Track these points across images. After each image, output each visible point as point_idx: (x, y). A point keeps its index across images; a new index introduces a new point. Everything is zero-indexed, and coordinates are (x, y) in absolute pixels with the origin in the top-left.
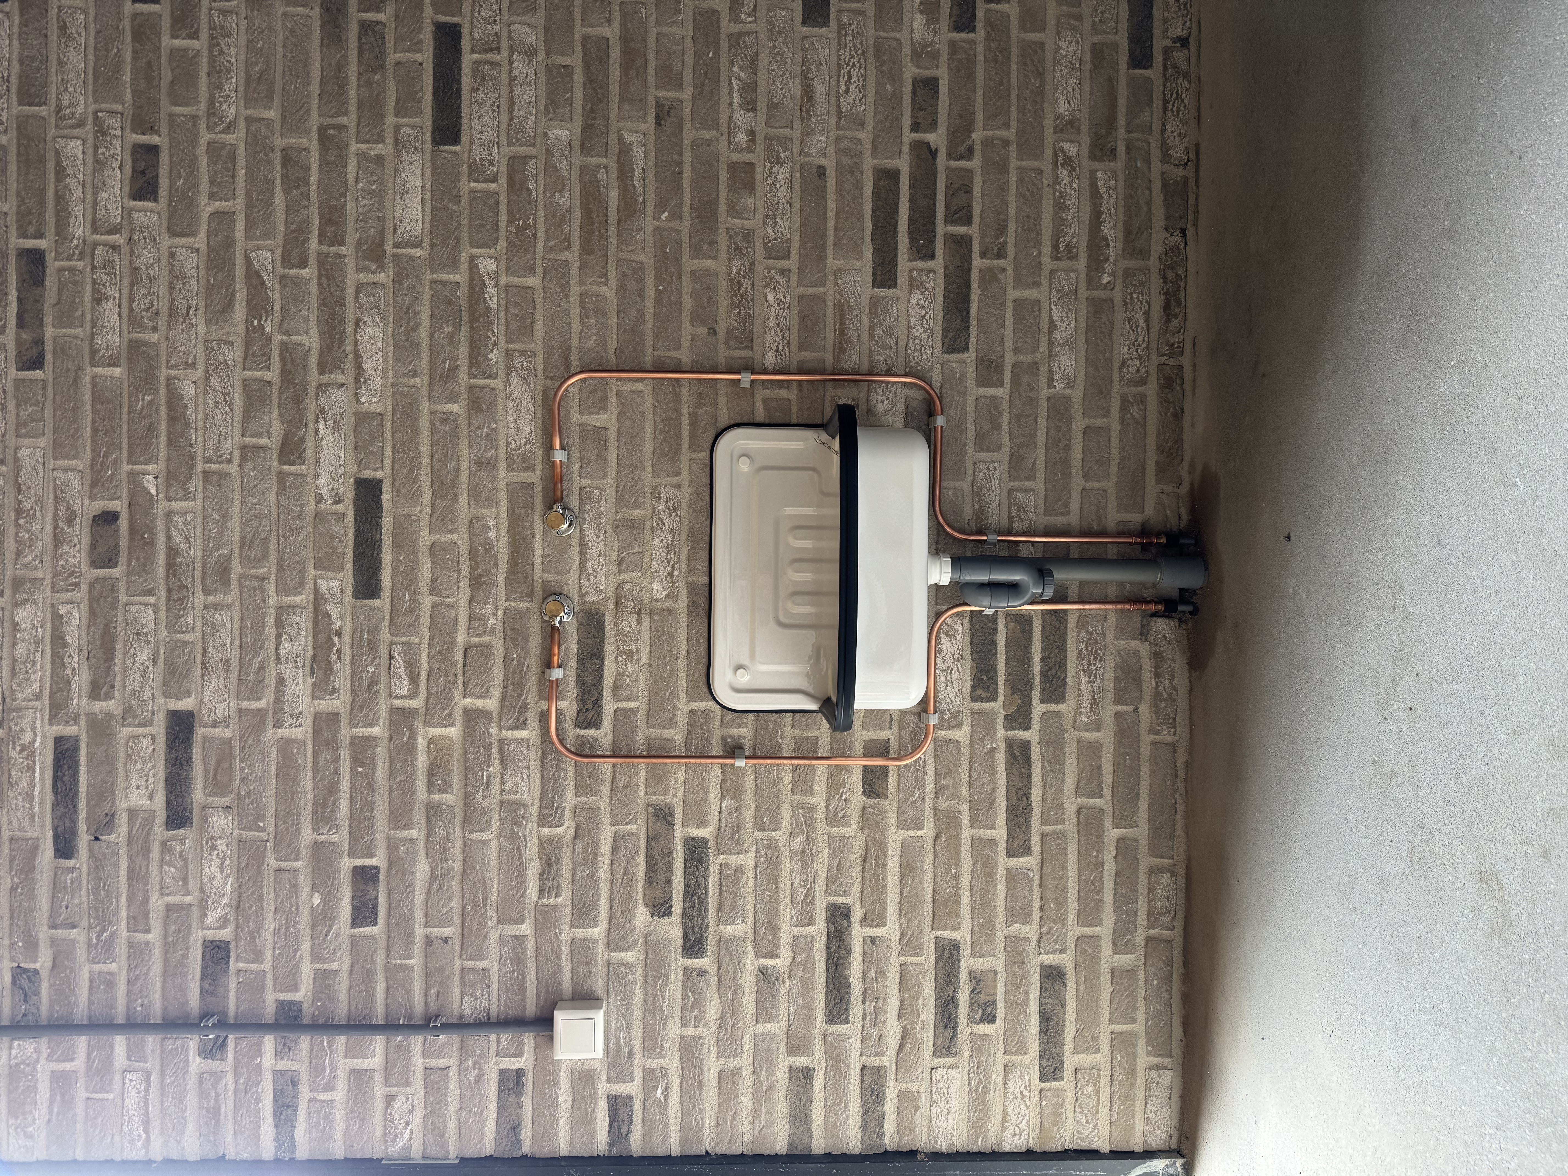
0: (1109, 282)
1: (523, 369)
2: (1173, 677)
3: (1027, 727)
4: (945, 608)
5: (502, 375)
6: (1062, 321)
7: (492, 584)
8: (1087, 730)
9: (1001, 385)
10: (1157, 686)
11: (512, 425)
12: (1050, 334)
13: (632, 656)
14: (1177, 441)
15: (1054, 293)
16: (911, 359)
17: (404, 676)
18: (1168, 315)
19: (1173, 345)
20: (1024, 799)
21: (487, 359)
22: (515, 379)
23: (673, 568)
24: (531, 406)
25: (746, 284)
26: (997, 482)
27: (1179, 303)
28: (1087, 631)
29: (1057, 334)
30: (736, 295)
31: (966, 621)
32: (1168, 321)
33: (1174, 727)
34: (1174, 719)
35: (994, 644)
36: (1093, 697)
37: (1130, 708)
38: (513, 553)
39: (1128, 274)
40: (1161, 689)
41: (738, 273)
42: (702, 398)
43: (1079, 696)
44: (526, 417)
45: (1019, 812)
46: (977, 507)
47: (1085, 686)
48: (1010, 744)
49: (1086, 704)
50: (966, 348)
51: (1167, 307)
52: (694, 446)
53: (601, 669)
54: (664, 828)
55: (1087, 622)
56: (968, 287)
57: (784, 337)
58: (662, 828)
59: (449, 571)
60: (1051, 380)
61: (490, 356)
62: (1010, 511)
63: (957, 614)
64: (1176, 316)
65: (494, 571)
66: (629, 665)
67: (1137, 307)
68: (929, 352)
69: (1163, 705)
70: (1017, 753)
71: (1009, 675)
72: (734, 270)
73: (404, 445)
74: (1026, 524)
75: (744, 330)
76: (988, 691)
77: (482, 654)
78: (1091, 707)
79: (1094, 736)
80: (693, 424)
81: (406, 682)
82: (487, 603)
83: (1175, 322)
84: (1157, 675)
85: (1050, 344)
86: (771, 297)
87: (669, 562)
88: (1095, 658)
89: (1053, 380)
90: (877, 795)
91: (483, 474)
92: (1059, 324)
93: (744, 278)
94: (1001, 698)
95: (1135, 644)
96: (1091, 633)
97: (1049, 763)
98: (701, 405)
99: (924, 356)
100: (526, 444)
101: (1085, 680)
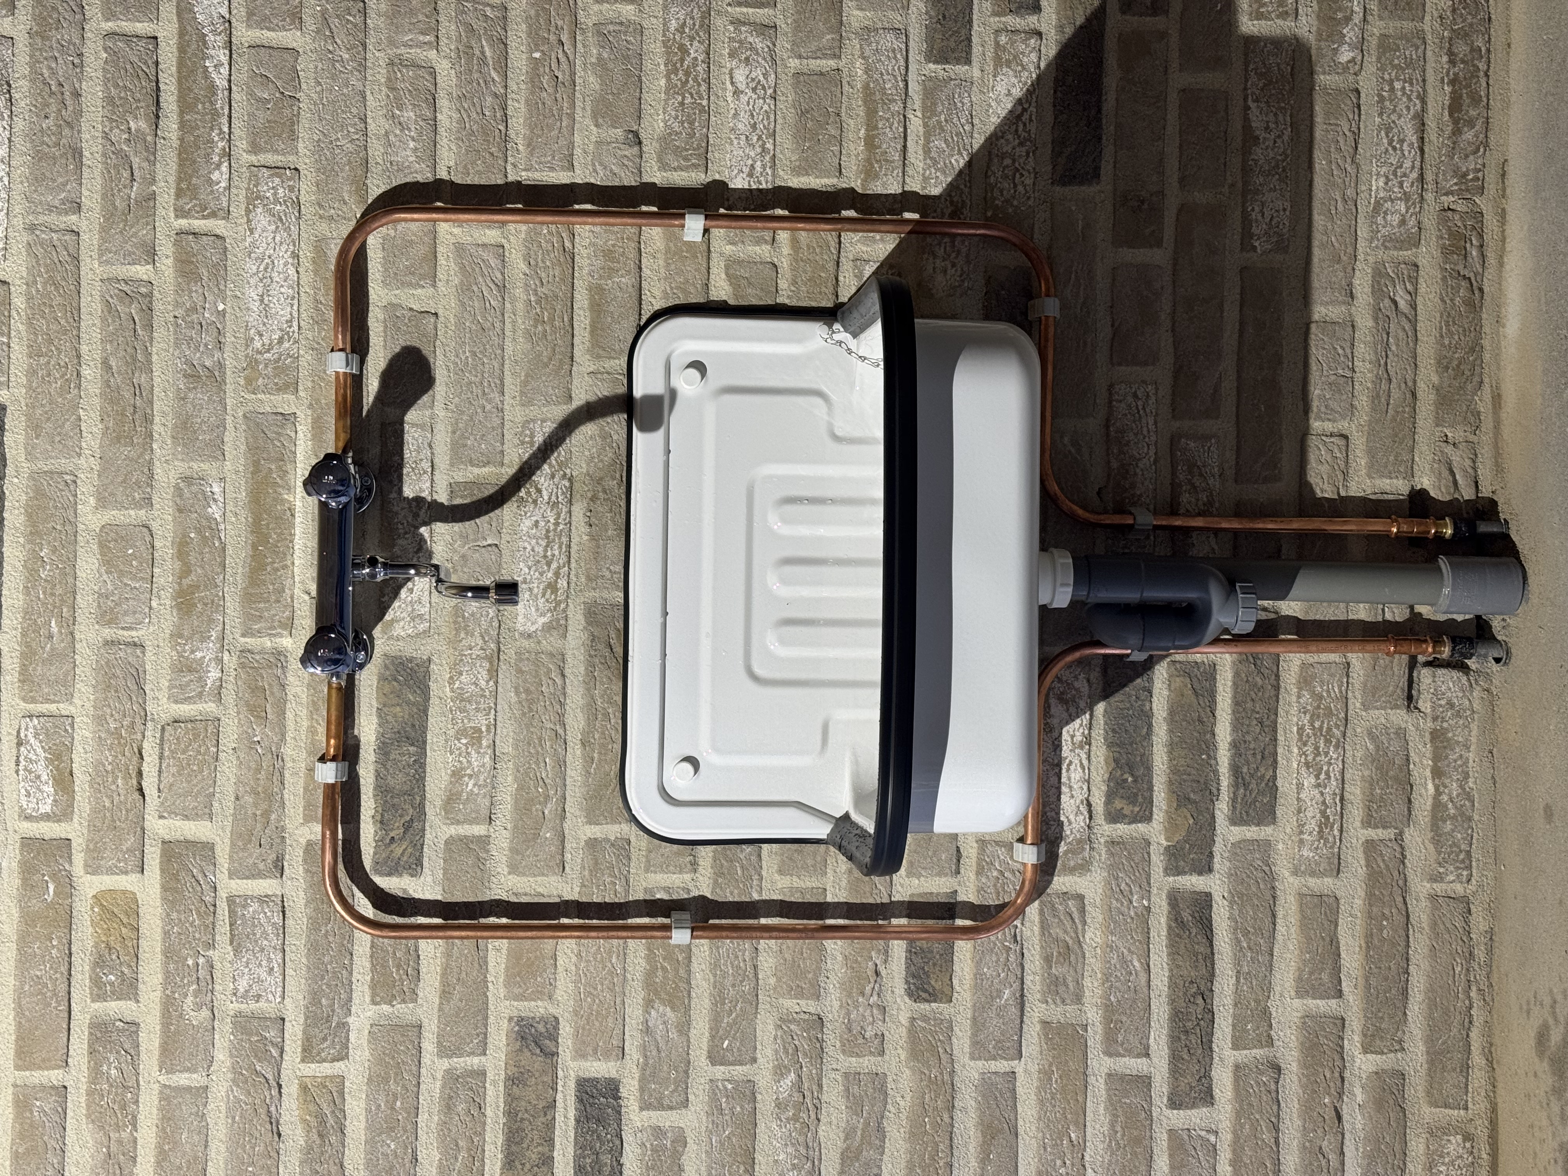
0: (1353, 60)
1: (277, 201)
2: (1466, 776)
3: (1207, 868)
4: (1057, 650)
5: (238, 211)
6: (1267, 129)
7: (217, 605)
8: (1313, 874)
9: (1159, 244)
10: (1438, 793)
11: (255, 306)
12: (1246, 152)
13: (479, 739)
14: (1472, 350)
15: (1253, 78)
16: (996, 193)
17: (44, 777)
18: (1456, 122)
19: (1465, 175)
20: (1200, 1001)
21: (210, 182)
22: (261, 219)
23: (557, 574)
24: (292, 271)
25: (695, 50)
26: (1151, 421)
27: (1476, 100)
28: (1313, 693)
29: (1258, 153)
30: (676, 71)
31: (1095, 675)
32: (1457, 132)
33: (1470, 867)
34: (1468, 853)
35: (1148, 716)
36: (1323, 813)
37: (1390, 833)
38: (254, 547)
39: (1386, 45)
40: (1445, 798)
41: (681, 29)
42: (613, 260)
43: (1299, 811)
44: (281, 291)
45: (1189, 1025)
46: (1115, 464)
47: (1309, 794)
48: (1174, 899)
49: (1312, 825)
50: (1096, 175)
51: (1455, 107)
52: (598, 348)
53: (420, 764)
54: (538, 1062)
55: (1314, 677)
56: (1099, 63)
57: (764, 149)
58: (534, 1062)
59: (134, 578)
60: (1247, 235)
61: (215, 176)
62: (1174, 473)
63: (1080, 662)
64: (1471, 124)
65: (219, 580)
66: (474, 754)
67: (1402, 106)
68: (1029, 182)
69: (1448, 826)
70: (1186, 916)
71: (1176, 773)
72: (673, 25)
73: (50, 341)
74: (1204, 497)
75: (692, 135)
76: (1134, 803)
77: (196, 736)
78: (1321, 831)
79: (1326, 884)
80: (597, 308)
81: (49, 789)
82: (205, 639)
83: (1469, 135)
84: (1437, 773)
85: (1246, 170)
86: (740, 76)
87: (549, 564)
88: (1328, 742)
89: (1251, 236)
90: (933, 997)
91: (200, 396)
92: (1263, 135)
93: (692, 39)
94: (1159, 815)
95: (1400, 717)
96: (1321, 697)
97: (1246, 933)
98: (611, 272)
99: (1020, 188)
100: (281, 341)
101: (1309, 781)
